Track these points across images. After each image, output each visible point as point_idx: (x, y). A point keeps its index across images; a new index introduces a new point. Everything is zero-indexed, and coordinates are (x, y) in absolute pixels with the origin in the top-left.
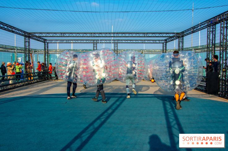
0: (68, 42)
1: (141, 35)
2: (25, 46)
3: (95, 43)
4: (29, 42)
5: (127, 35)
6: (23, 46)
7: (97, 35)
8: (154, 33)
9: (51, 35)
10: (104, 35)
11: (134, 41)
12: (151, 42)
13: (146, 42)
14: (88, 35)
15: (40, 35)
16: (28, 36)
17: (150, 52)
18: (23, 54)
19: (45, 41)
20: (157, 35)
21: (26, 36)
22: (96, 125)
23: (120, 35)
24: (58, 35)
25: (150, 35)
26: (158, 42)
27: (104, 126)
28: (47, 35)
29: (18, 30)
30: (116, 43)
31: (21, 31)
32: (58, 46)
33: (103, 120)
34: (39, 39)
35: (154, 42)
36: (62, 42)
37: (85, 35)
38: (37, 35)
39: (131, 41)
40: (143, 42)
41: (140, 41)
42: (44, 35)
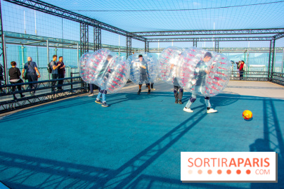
0: (168, 41)
1: (245, 32)
2: (127, 45)
3: (195, 41)
4: (130, 42)
5: (229, 32)
6: (125, 46)
7: (197, 33)
8: (260, 30)
9: (151, 34)
10: (204, 33)
11: (237, 39)
12: (257, 39)
13: (251, 39)
14: (188, 33)
15: (141, 34)
16: (130, 36)
17: (255, 50)
18: (126, 53)
19: (145, 40)
20: (264, 31)
21: (128, 36)
22: (188, 125)
23: (221, 32)
24: (158, 34)
25: (255, 32)
26: (264, 39)
27: (196, 126)
28: (148, 34)
29: (121, 30)
30: (217, 41)
31: (123, 31)
32: (159, 45)
33: (195, 120)
34: (140, 38)
35: (261, 39)
36: (162, 41)
37: (184, 33)
38: (138, 34)
39: (234, 39)
40: (247, 39)
41: (243, 39)
42: (144, 34)
